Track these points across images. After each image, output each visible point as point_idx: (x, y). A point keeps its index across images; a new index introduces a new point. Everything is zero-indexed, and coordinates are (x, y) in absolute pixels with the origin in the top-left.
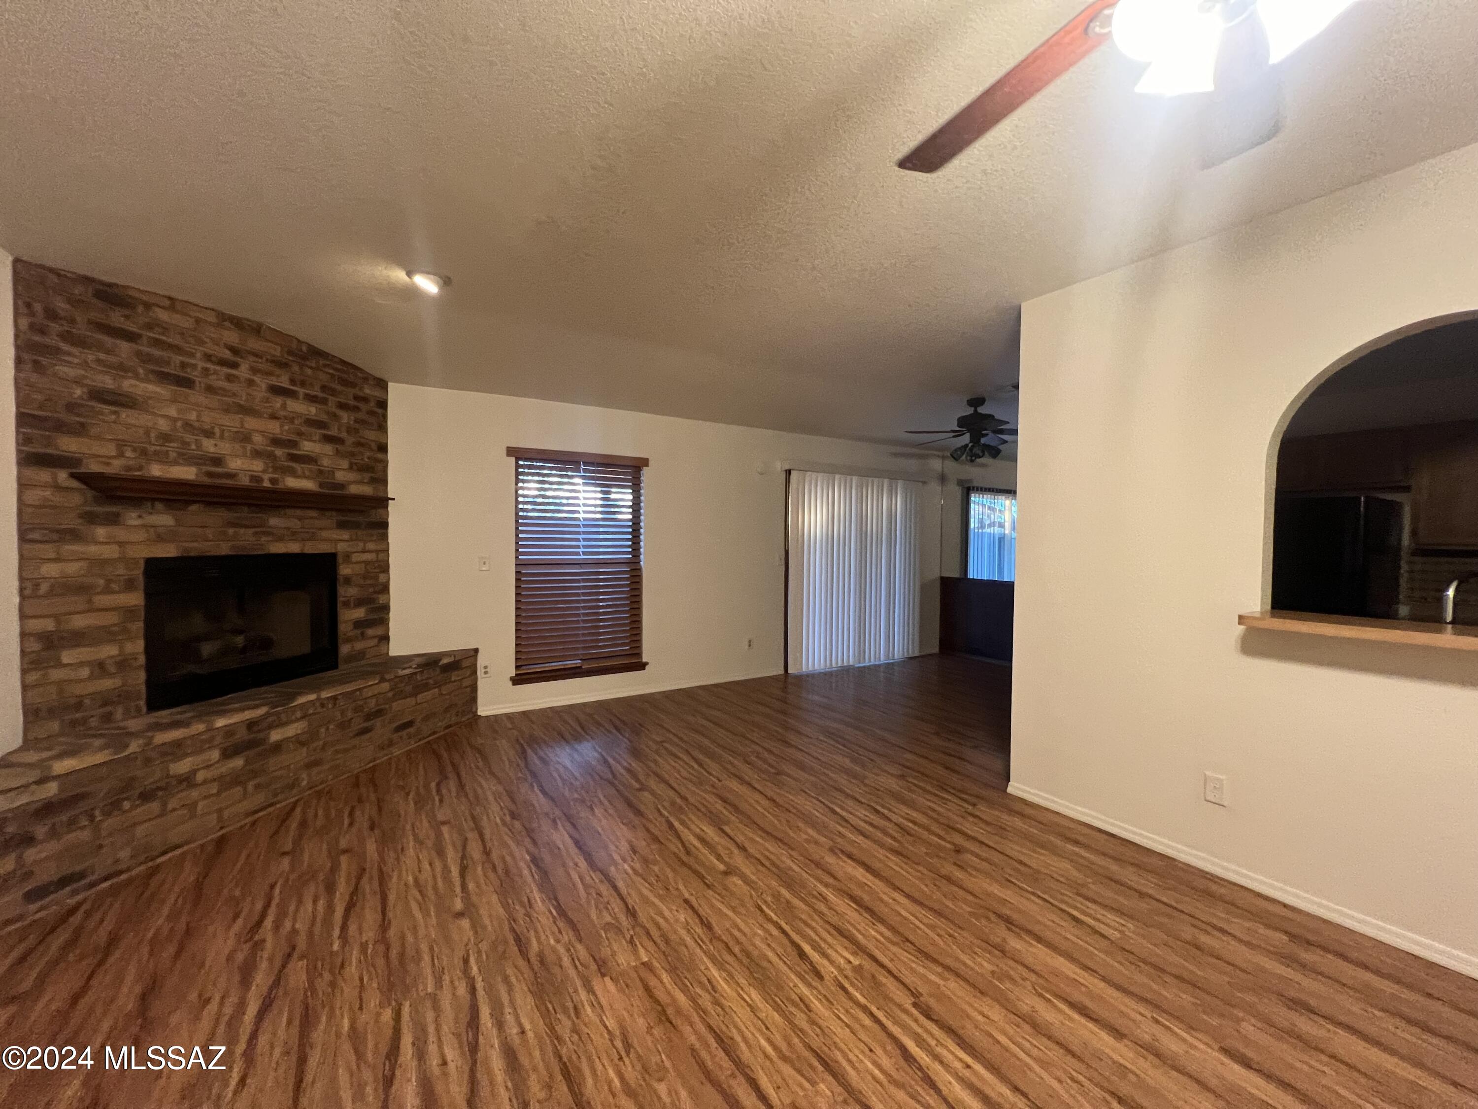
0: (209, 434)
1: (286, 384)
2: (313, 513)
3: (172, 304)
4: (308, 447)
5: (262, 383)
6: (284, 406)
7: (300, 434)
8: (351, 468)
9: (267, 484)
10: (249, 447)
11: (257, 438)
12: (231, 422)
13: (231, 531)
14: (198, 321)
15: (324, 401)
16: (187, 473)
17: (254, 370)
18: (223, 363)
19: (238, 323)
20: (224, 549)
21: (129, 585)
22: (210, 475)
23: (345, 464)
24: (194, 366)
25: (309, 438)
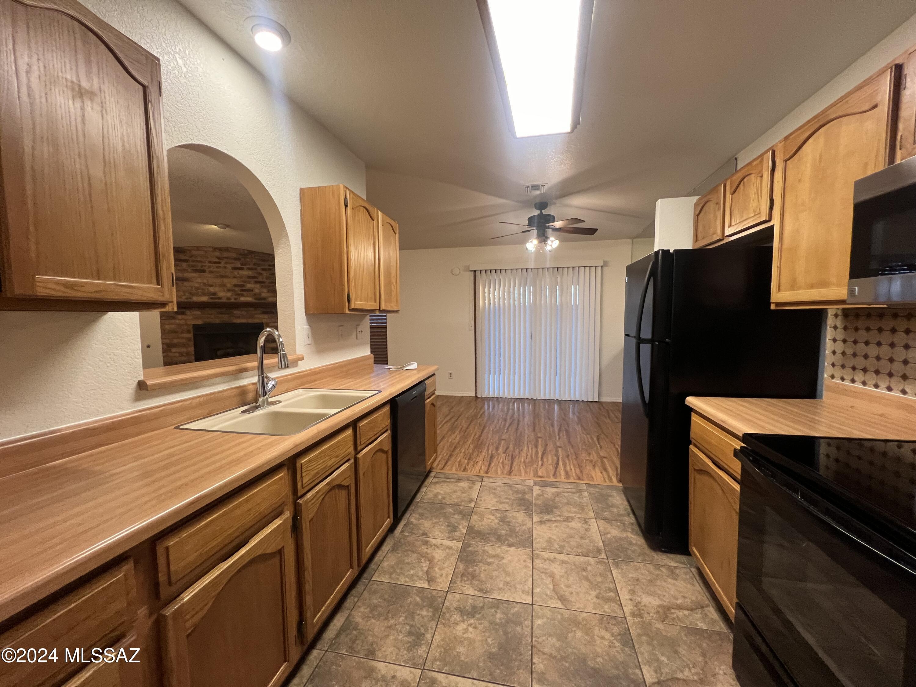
0: (211, 286)
1: (240, 266)
2: (252, 309)
3: (198, 248)
4: (249, 286)
5: (229, 266)
6: (238, 273)
7: (245, 282)
8: (268, 291)
9: (233, 300)
10: (226, 289)
11: (229, 285)
12: (218, 281)
13: (220, 316)
14: (206, 252)
15: (256, 269)
16: (205, 299)
17: (226, 263)
18: (215, 263)
19: (220, 249)
20: (218, 321)
21: (189, 332)
22: (212, 298)
23: (265, 290)
24: (205, 266)
25: (249, 283)
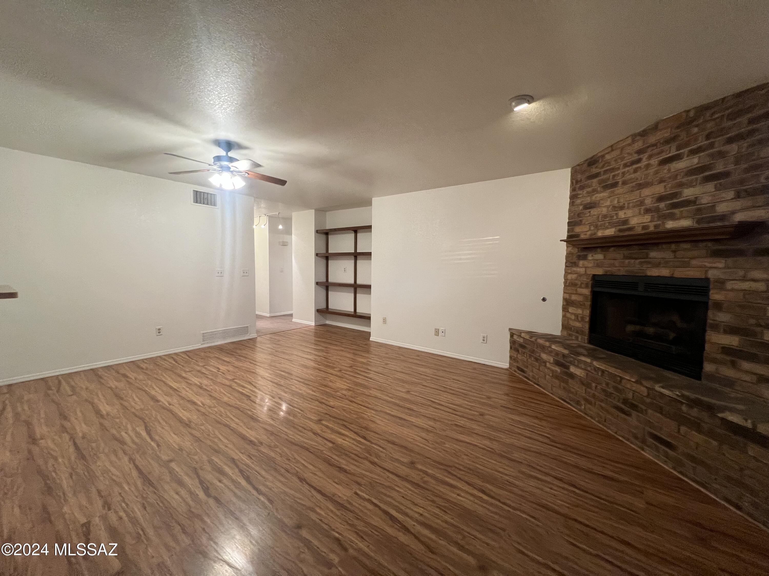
0: (622, 208)
1: (673, 152)
2: (687, 245)
4: (688, 193)
5: (655, 161)
6: (670, 170)
7: (681, 185)
9: (652, 229)
10: (643, 209)
11: (649, 201)
12: (635, 196)
13: (627, 261)
14: (622, 148)
16: (610, 232)
17: (650, 157)
18: (633, 163)
20: (622, 272)
21: (587, 285)
22: (620, 231)
24: (618, 175)
25: (690, 185)
